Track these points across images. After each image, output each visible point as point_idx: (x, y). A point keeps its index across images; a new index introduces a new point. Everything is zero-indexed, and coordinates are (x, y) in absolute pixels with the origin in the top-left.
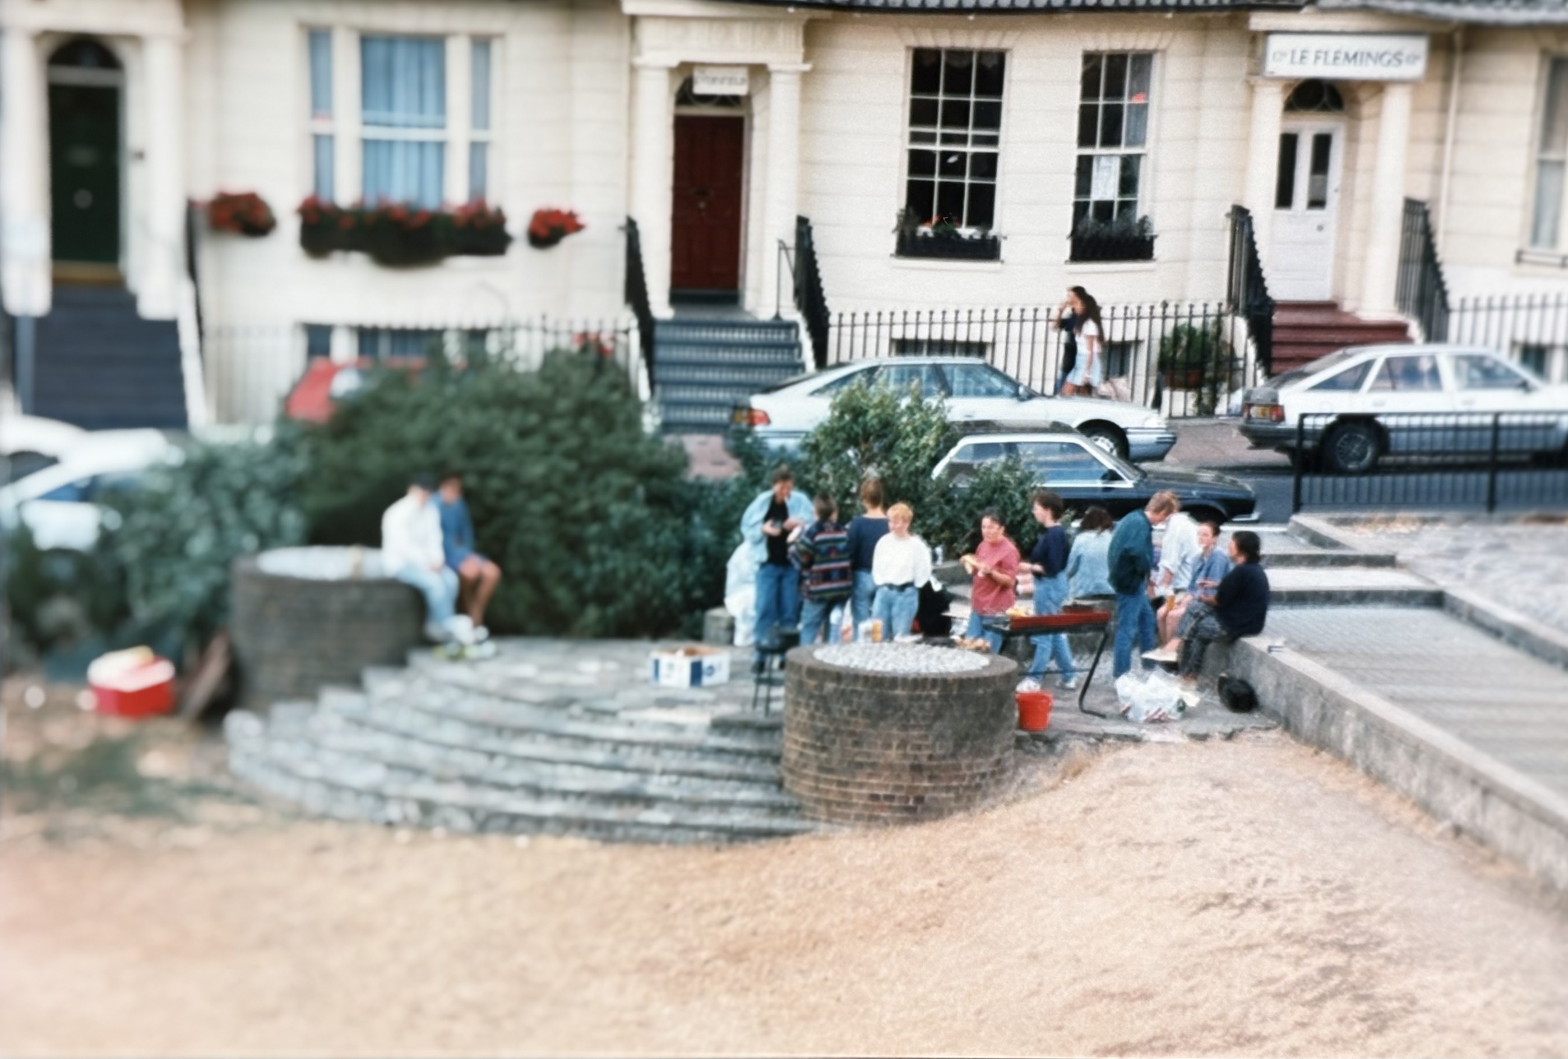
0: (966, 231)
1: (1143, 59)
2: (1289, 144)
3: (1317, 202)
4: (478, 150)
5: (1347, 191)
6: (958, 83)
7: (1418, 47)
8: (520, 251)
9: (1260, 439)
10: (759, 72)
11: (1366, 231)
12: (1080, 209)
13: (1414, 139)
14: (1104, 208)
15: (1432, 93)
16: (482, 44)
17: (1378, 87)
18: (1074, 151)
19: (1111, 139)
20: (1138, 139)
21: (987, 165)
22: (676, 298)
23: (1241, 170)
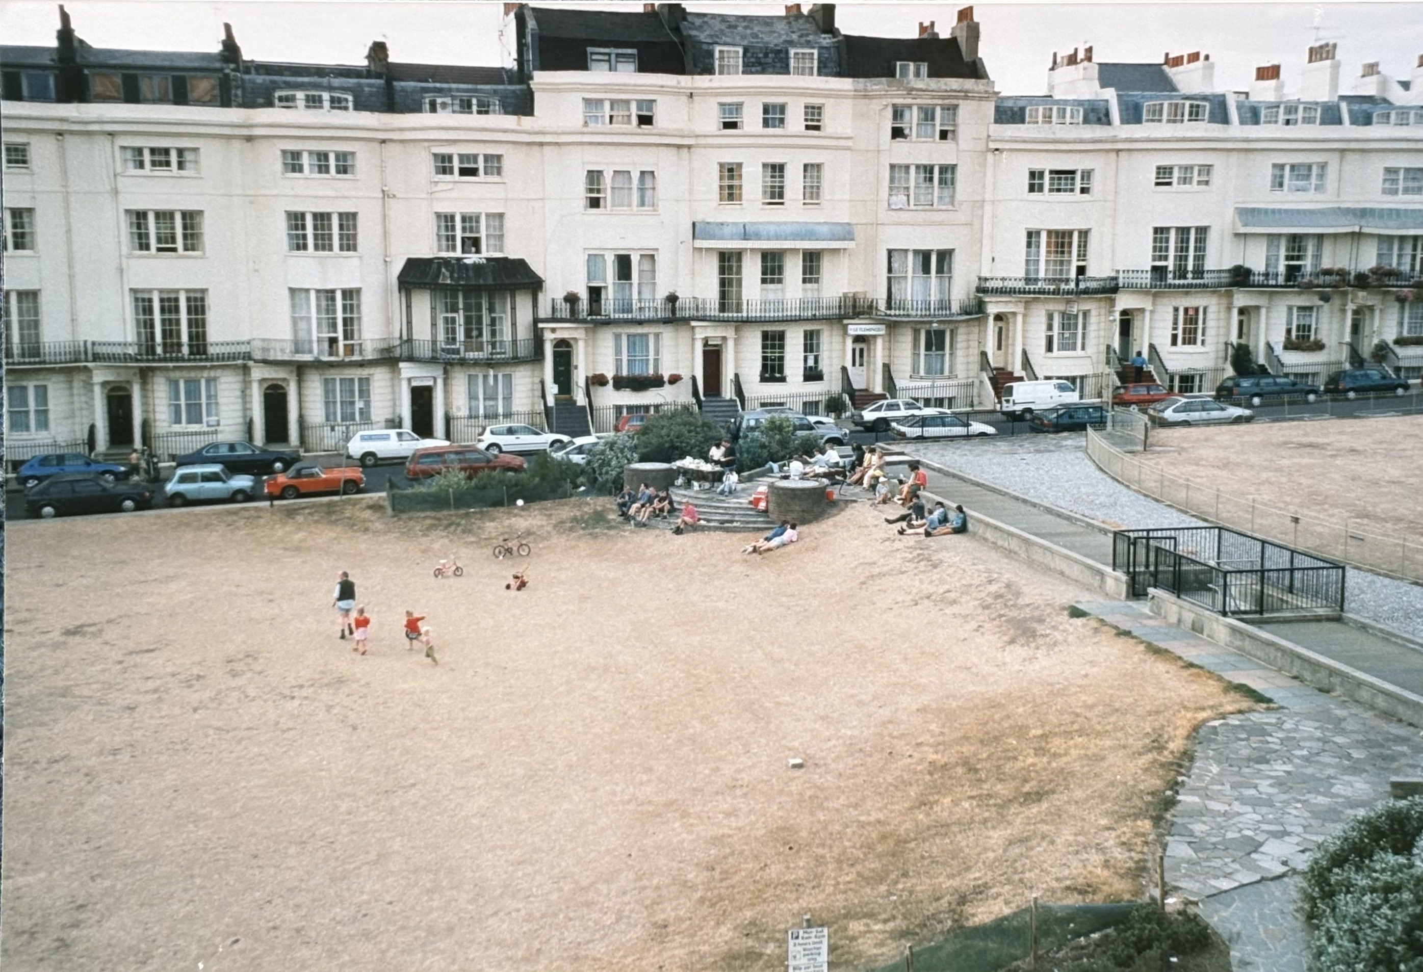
0: (777, 375)
1: (818, 332)
2: (854, 350)
3: (861, 365)
4: (656, 361)
5: (869, 362)
6: (773, 339)
7: (883, 327)
8: (667, 386)
9: (856, 424)
10: (724, 339)
11: (874, 371)
12: (805, 368)
13: (884, 349)
14: (811, 368)
15: (887, 338)
16: (657, 336)
17: (875, 337)
18: (803, 354)
19: (812, 351)
20: (818, 350)
21: (781, 359)
22: (705, 395)
23: (843, 357)
